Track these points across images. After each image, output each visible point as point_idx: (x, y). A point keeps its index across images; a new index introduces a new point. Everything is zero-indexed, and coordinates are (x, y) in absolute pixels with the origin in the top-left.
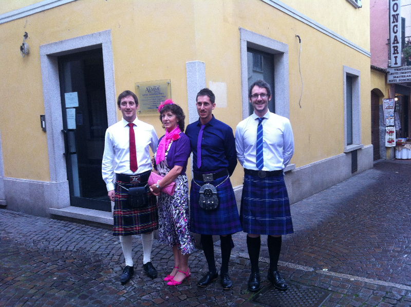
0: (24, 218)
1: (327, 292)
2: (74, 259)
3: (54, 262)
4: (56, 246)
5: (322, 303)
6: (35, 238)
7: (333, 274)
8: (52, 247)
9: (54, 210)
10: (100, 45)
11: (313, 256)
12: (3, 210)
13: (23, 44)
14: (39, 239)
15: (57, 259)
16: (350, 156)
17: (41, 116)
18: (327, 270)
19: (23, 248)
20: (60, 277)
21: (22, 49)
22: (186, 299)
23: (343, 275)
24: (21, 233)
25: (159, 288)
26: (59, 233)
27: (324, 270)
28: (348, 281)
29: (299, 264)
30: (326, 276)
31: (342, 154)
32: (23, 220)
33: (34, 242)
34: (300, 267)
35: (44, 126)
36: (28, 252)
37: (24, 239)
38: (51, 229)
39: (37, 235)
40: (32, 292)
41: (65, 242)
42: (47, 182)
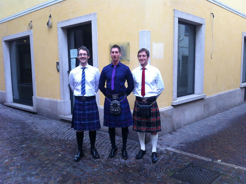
0: (46, 120)
1: (219, 175)
2: (71, 145)
3: (60, 146)
4: (62, 137)
5: (215, 181)
6: (51, 132)
7: (224, 163)
8: (60, 137)
9: (62, 116)
10: (90, 21)
11: (212, 151)
12: (35, 115)
13: (49, 21)
14: (53, 133)
15: (62, 144)
16: (244, 90)
17: (57, 63)
18: (220, 161)
19: (44, 138)
20: (62, 155)
21: (48, 24)
22: (132, 173)
23: (230, 164)
24: (43, 129)
25: (117, 165)
26: (64, 130)
27: (218, 161)
28: (234, 168)
29: (203, 156)
30: (219, 165)
31: (239, 88)
32: (45, 121)
33: (50, 134)
34: (204, 158)
35: (58, 69)
36: (47, 140)
37: (45, 132)
38: (60, 127)
39: (52, 130)
40: (47, 162)
41: (67, 135)
42: (59, 100)
